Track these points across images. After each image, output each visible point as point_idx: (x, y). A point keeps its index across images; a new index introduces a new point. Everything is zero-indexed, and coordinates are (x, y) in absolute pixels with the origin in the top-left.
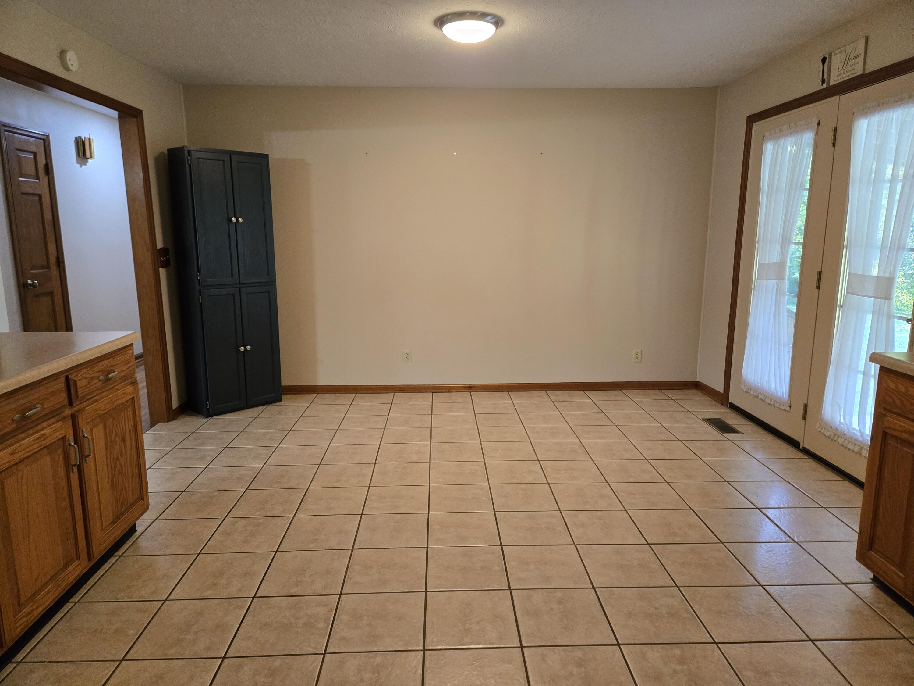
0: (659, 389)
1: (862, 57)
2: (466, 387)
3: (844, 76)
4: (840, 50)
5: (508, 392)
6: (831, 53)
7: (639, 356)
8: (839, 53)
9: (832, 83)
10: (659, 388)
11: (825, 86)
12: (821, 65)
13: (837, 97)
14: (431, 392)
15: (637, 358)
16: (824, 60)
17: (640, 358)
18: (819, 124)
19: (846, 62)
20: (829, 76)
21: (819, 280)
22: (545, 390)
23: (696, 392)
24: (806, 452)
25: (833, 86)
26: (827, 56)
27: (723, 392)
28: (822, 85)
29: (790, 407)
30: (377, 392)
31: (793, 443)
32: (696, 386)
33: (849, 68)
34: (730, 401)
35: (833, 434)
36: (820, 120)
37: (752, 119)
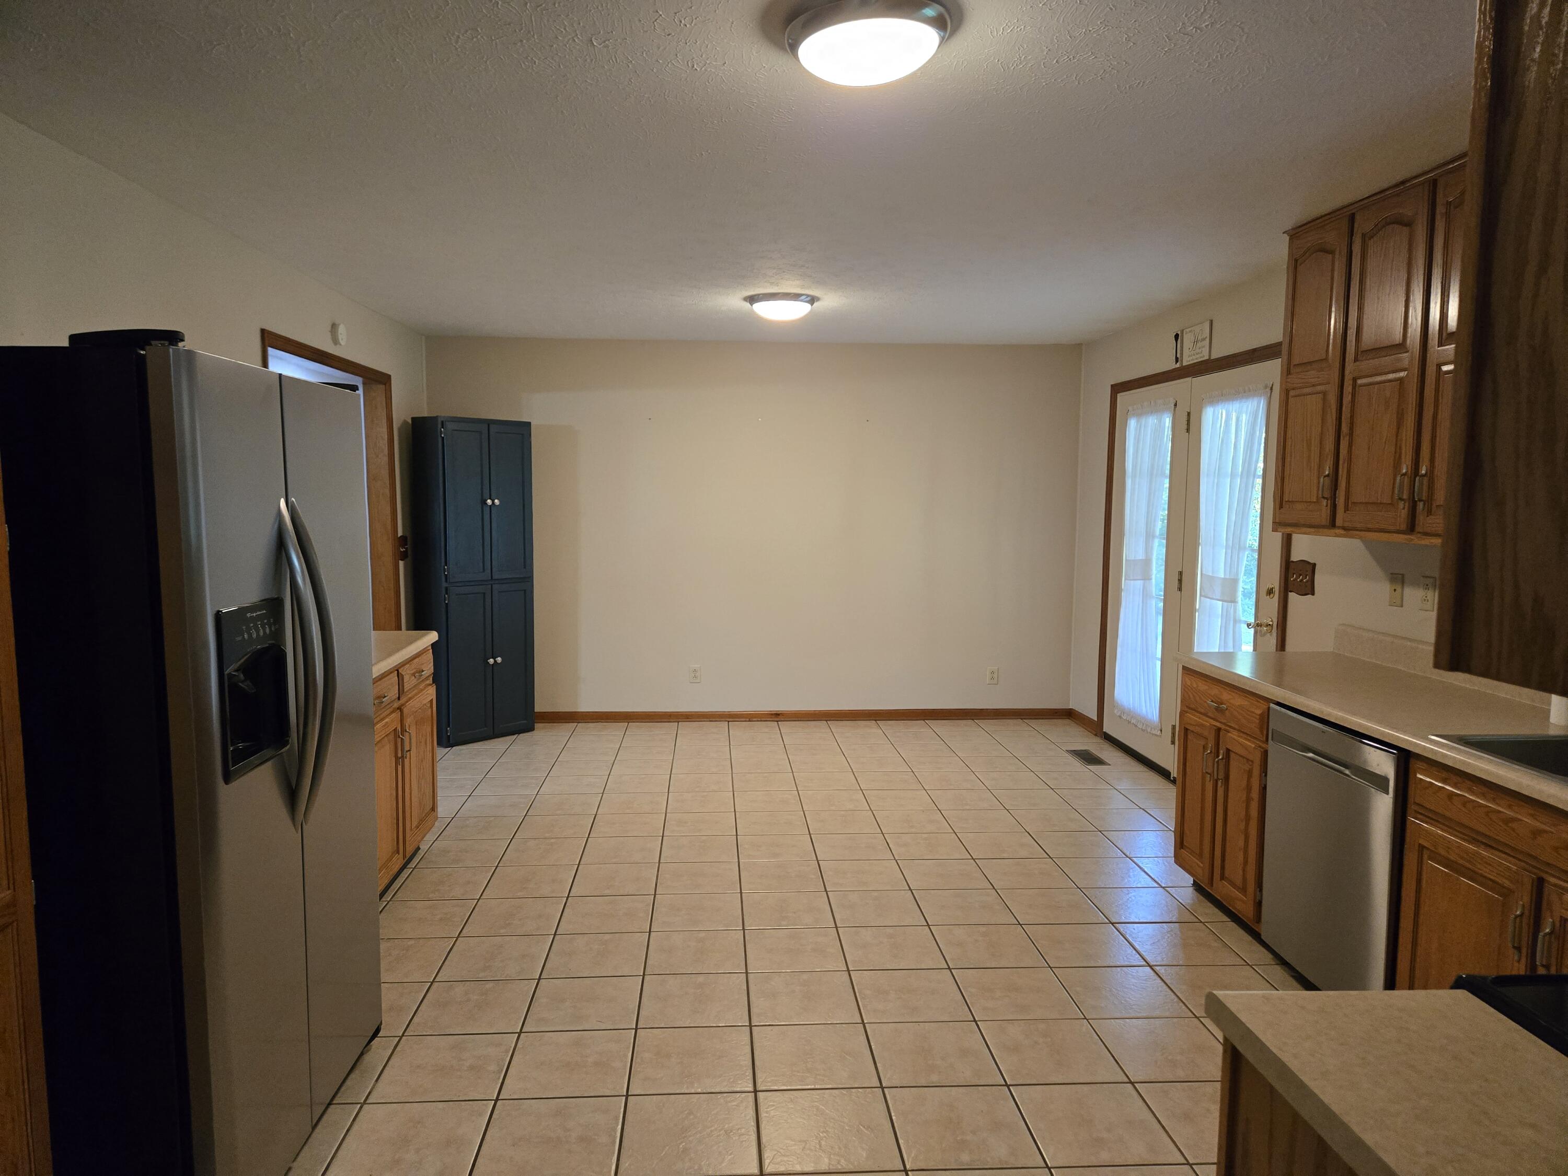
0: (1022, 719)
1: (1208, 340)
2: (772, 714)
3: (1194, 357)
4: (1190, 329)
5: (827, 721)
6: (1183, 330)
7: (995, 676)
8: (1190, 332)
9: (1185, 364)
10: (1022, 717)
11: (1178, 365)
12: (1175, 342)
13: (1189, 379)
14: (726, 721)
15: (992, 678)
16: (1177, 337)
17: (996, 677)
18: (1176, 405)
19: (1195, 343)
20: (1182, 354)
21: (1180, 581)
22: (874, 718)
23: (1067, 721)
25: (1185, 366)
26: (1179, 333)
27: (1096, 720)
28: (1176, 364)
29: (1161, 731)
30: (656, 720)
31: (1164, 774)
32: (1069, 714)
33: (1198, 351)
34: (1104, 730)
36: (1176, 401)
37: (1117, 389)
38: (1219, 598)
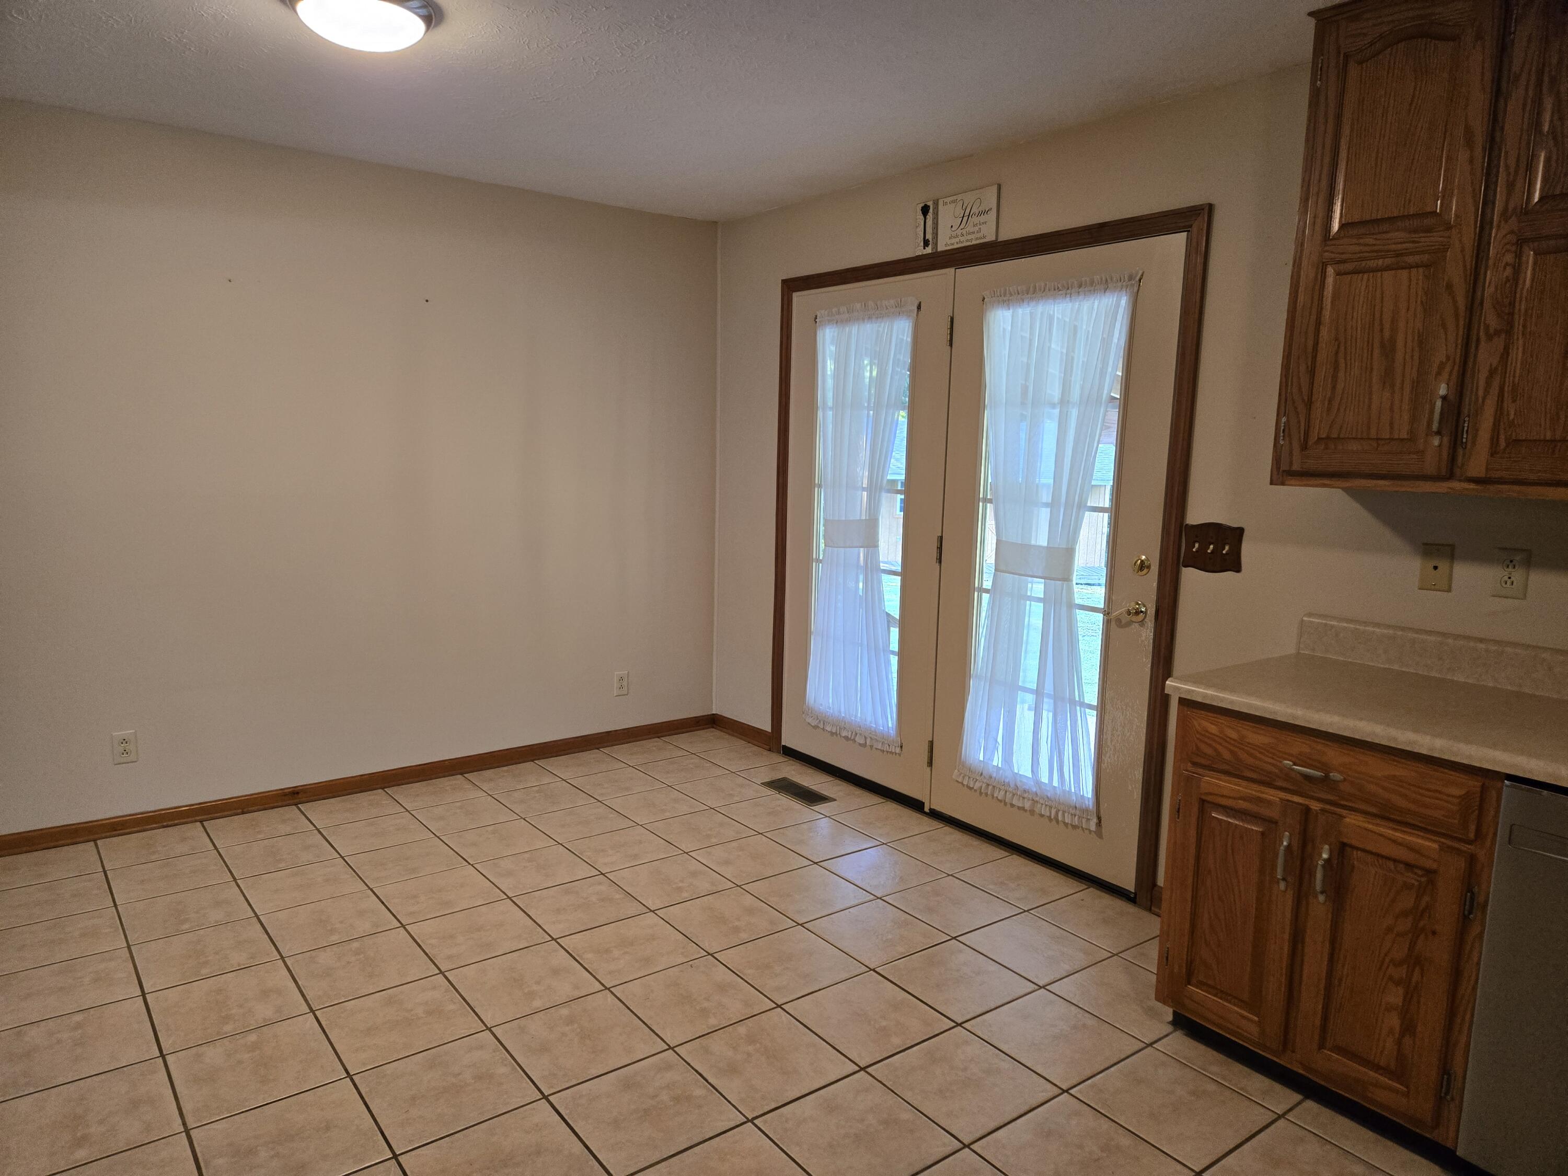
0: (659, 737)
1: (993, 214)
2: (285, 795)
3: (962, 239)
4: (955, 198)
5: (383, 788)
6: (938, 200)
7: (625, 683)
8: (953, 202)
9: (941, 248)
10: (659, 735)
11: (929, 250)
12: (922, 217)
13: (950, 271)
14: (196, 821)
15: (621, 687)
16: (925, 210)
17: (626, 685)
18: (919, 307)
19: (965, 218)
20: (935, 234)
21: (940, 548)
22: (460, 771)
23: (717, 733)
24: (935, 815)
25: (943, 252)
26: (930, 204)
27: (769, 730)
28: (924, 248)
29: (901, 747)
30: (44, 845)
31: (915, 805)
32: (713, 722)
33: (970, 228)
34: (783, 743)
35: (984, 785)
36: (920, 303)
37: (791, 286)
38: (1040, 575)
